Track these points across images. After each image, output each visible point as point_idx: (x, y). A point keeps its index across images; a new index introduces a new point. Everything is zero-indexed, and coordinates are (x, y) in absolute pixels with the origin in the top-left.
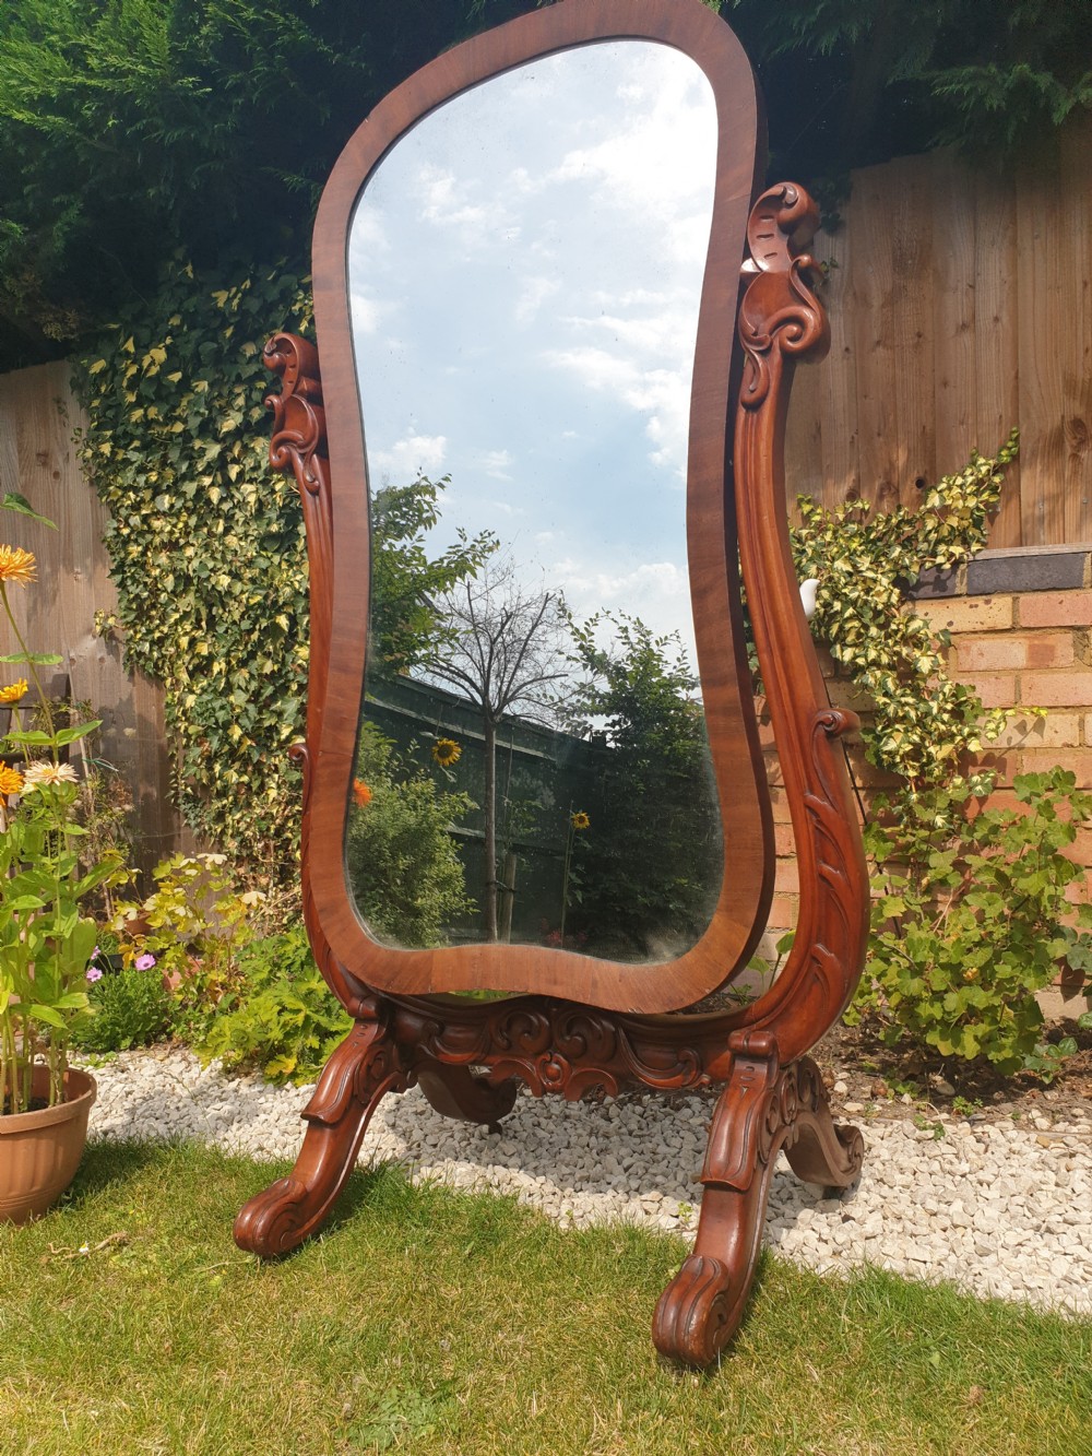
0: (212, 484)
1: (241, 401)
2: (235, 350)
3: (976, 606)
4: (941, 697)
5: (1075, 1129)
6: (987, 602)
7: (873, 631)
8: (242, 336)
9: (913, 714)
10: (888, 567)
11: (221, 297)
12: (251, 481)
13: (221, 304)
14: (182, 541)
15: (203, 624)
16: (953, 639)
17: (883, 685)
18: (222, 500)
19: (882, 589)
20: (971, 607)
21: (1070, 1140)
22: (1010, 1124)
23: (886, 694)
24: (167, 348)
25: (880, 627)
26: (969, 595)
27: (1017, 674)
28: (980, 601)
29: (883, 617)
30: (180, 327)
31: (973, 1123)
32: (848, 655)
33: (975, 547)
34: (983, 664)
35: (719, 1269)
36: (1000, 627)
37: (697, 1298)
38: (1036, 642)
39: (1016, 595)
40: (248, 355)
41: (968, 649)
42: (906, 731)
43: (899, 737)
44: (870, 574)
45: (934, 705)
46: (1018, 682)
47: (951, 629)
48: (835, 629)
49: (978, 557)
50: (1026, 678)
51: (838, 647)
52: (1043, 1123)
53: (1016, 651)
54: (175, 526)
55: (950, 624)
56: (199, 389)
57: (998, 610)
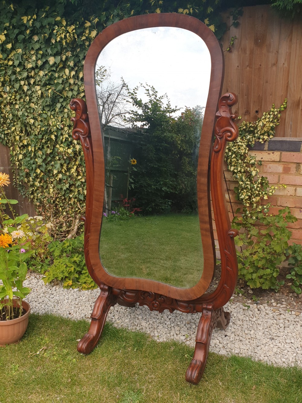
0: (24, 84)
1: (34, 58)
2: (31, 38)
3: (270, 154)
4: (257, 183)
5: (282, 306)
6: (273, 153)
7: (240, 161)
8: (33, 33)
9: (249, 187)
10: (245, 141)
11: (25, 19)
12: (38, 85)
13: (25, 22)
14: (14, 102)
15: (24, 132)
16: (263, 163)
17: (241, 179)
18: (28, 90)
19: (243, 148)
20: (268, 154)
21: (280, 310)
22: (266, 305)
23: (242, 181)
24: (5, 34)
25: (242, 160)
26: (268, 150)
27: (279, 175)
28: (271, 152)
29: (243, 157)
30: (9, 27)
31: (257, 304)
32: (232, 168)
33: (271, 137)
34: (270, 171)
35: (200, 363)
36: (276, 161)
37: (196, 370)
38: (286, 166)
39: (281, 152)
40: (35, 40)
41: (266, 166)
42: (247, 192)
43: (245, 194)
44: (240, 144)
45: (255, 186)
46: (279, 177)
47: (262, 160)
48: (229, 161)
49: (272, 140)
50: (282, 176)
51: (229, 166)
52: (274, 304)
53: (280, 168)
54: (11, 97)
55: (262, 158)
56: (18, 52)
57: (276, 155)
